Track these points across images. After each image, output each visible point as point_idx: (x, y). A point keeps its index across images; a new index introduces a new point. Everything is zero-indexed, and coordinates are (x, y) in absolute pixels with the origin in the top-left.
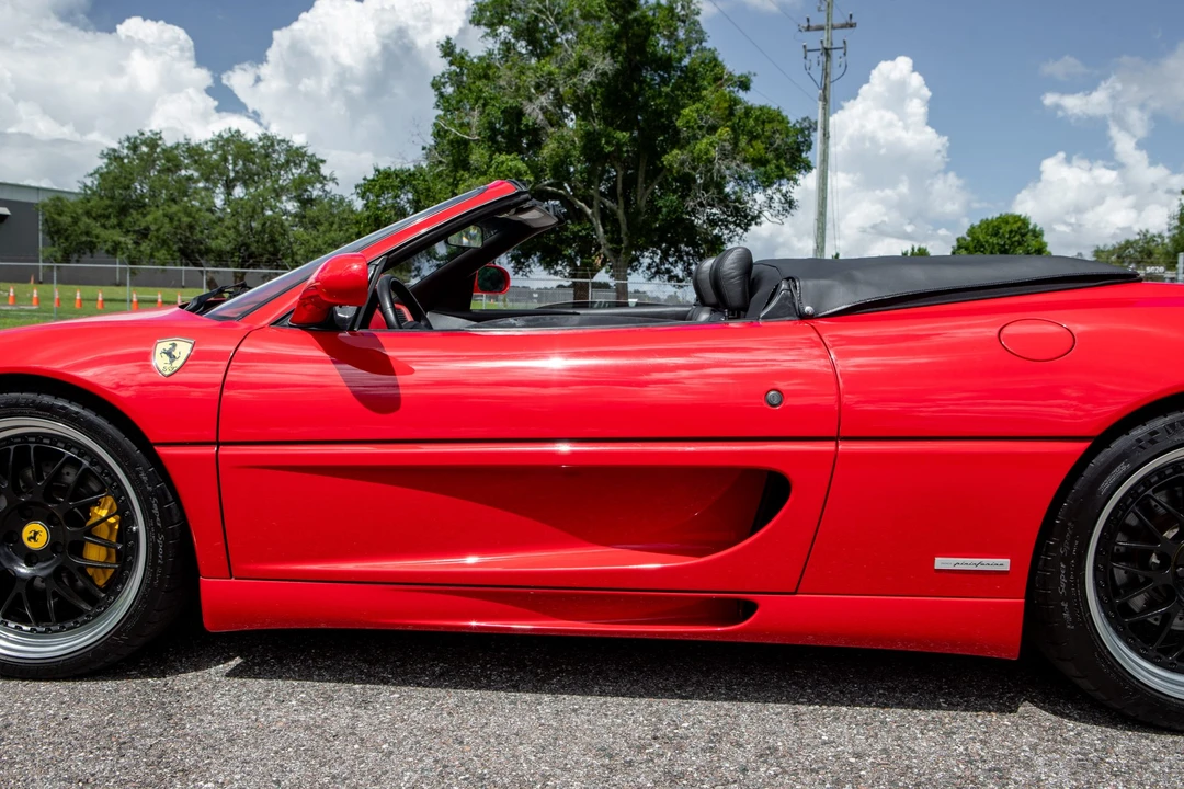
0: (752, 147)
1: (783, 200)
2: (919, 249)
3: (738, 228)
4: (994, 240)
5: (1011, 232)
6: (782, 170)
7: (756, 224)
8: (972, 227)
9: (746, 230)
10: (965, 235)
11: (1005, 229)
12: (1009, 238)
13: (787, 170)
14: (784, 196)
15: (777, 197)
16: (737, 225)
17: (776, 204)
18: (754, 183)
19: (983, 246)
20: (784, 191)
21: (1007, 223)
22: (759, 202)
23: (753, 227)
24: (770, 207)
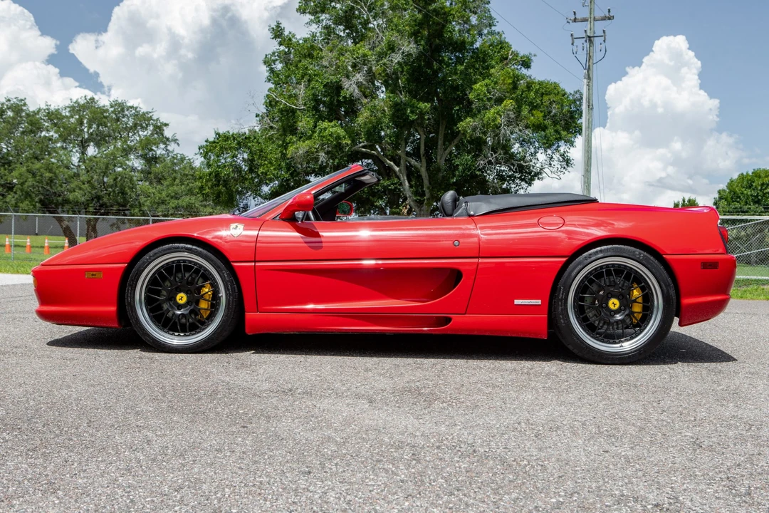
0: (533, 115)
1: (561, 159)
2: (689, 201)
3: (523, 183)
4: (749, 192)
5: (763, 184)
6: (559, 134)
7: (538, 179)
8: (732, 181)
9: (530, 184)
10: (725, 188)
11: (757, 183)
12: (761, 190)
13: (564, 133)
14: (562, 155)
15: (557, 156)
16: (522, 180)
17: (555, 163)
18: (537, 144)
19: (739, 197)
20: (562, 151)
21: (760, 177)
22: (540, 161)
23: (536, 183)
24: (550, 164)
